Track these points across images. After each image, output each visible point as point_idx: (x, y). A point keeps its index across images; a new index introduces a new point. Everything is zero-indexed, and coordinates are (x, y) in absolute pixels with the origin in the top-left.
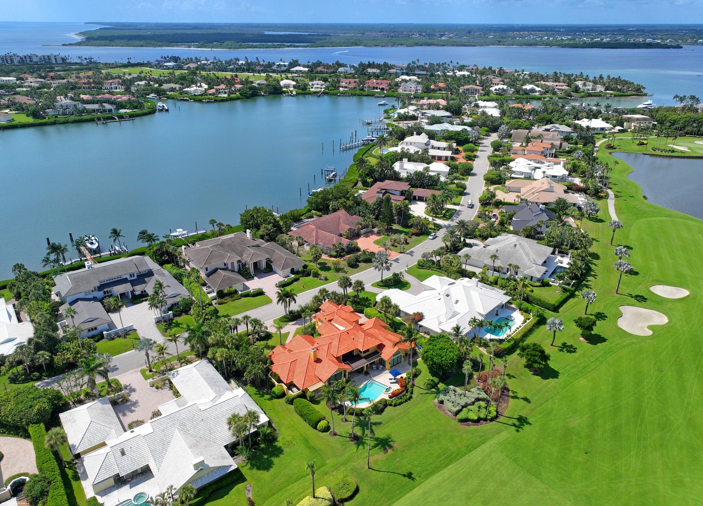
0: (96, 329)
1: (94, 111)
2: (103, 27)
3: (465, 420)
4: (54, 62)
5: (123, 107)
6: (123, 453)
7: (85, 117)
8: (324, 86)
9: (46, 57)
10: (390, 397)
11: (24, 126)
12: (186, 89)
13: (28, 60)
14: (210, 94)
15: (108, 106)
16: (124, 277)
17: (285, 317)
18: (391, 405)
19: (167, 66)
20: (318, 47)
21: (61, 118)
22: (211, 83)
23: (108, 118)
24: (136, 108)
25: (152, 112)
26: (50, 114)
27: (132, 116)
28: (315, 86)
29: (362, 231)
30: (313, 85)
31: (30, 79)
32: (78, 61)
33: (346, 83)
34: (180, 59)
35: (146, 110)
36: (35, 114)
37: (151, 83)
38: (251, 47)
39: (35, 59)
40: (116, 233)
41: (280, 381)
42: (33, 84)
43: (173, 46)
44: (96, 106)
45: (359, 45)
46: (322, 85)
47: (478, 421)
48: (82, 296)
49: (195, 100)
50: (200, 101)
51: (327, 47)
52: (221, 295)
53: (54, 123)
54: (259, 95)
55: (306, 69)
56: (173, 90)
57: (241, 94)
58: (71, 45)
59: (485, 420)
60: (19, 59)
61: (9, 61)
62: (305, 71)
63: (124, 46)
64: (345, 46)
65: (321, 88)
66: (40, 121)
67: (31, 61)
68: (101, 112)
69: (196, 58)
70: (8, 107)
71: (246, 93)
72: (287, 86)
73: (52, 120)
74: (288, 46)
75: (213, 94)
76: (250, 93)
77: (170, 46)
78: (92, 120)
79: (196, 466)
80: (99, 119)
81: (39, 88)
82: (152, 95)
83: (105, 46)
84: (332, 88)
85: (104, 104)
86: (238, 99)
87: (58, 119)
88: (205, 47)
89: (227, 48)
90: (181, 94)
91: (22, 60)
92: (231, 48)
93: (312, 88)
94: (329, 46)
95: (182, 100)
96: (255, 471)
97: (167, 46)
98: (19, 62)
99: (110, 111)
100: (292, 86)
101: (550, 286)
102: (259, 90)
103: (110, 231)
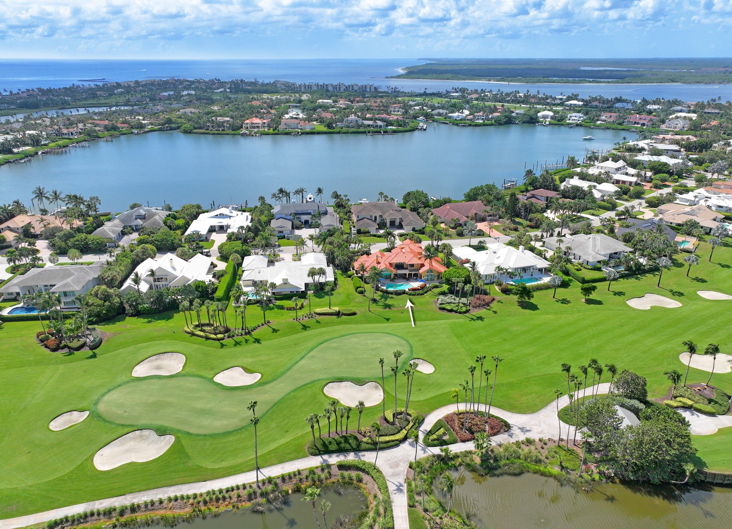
0: (282, 232)
1: (369, 126)
2: (429, 62)
3: (443, 309)
4: (368, 90)
5: (391, 125)
6: (259, 273)
7: (362, 129)
8: (582, 119)
9: (364, 87)
10: (409, 289)
11: (319, 133)
12: (450, 115)
13: (351, 88)
14: (468, 120)
15: (379, 123)
16: (309, 212)
17: (387, 249)
18: (407, 294)
19: (452, 96)
20: (624, 83)
21: (345, 130)
22: (474, 110)
23: (377, 132)
24: (400, 126)
25: (413, 130)
26: (339, 126)
27: (395, 132)
28: (573, 118)
29: (488, 218)
30: (571, 117)
31: (341, 102)
32: (386, 90)
33: (606, 117)
34: (468, 90)
35: (408, 128)
36: (329, 126)
37: (424, 108)
38: (549, 82)
39: (356, 88)
40: (320, 191)
41: (353, 269)
42: (341, 106)
43: (475, 80)
44: (371, 123)
45: (677, 82)
46: (580, 117)
47: (451, 311)
48: (284, 216)
49: (453, 124)
50: (457, 125)
51: (634, 83)
52: (359, 232)
53: (339, 133)
54: (513, 123)
55: (581, 103)
56: (439, 114)
57: (495, 121)
58: (392, 77)
59: (456, 312)
60: (344, 87)
61: (338, 89)
62: (579, 105)
63: (433, 79)
64: (657, 83)
65: (579, 121)
66: (331, 130)
67: (352, 89)
68: (374, 127)
69: (482, 90)
70: (317, 120)
71: (499, 120)
72: (545, 117)
73: (338, 130)
74: (590, 82)
75: (471, 120)
76: (505, 120)
77: (473, 79)
78: (364, 132)
79: (283, 280)
80: (369, 132)
81: (345, 109)
82: (421, 118)
83: (418, 78)
84: (588, 121)
85: (377, 121)
86: (492, 125)
87: (342, 130)
88: (504, 81)
89: (524, 83)
90: (445, 118)
91: (347, 88)
92: (528, 82)
93: (569, 120)
94: (637, 83)
95: (443, 123)
96: (314, 297)
97: (470, 80)
98: (344, 90)
99: (381, 127)
100: (550, 117)
101: (602, 271)
102: (515, 119)
103: (317, 189)
